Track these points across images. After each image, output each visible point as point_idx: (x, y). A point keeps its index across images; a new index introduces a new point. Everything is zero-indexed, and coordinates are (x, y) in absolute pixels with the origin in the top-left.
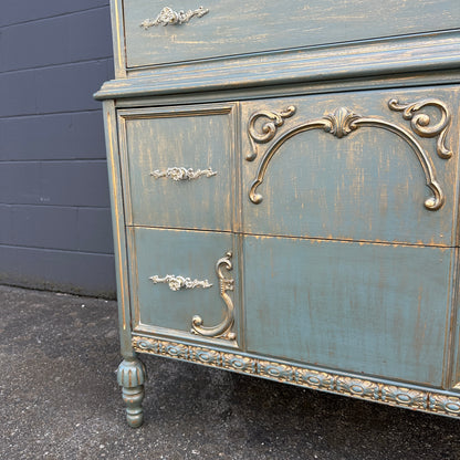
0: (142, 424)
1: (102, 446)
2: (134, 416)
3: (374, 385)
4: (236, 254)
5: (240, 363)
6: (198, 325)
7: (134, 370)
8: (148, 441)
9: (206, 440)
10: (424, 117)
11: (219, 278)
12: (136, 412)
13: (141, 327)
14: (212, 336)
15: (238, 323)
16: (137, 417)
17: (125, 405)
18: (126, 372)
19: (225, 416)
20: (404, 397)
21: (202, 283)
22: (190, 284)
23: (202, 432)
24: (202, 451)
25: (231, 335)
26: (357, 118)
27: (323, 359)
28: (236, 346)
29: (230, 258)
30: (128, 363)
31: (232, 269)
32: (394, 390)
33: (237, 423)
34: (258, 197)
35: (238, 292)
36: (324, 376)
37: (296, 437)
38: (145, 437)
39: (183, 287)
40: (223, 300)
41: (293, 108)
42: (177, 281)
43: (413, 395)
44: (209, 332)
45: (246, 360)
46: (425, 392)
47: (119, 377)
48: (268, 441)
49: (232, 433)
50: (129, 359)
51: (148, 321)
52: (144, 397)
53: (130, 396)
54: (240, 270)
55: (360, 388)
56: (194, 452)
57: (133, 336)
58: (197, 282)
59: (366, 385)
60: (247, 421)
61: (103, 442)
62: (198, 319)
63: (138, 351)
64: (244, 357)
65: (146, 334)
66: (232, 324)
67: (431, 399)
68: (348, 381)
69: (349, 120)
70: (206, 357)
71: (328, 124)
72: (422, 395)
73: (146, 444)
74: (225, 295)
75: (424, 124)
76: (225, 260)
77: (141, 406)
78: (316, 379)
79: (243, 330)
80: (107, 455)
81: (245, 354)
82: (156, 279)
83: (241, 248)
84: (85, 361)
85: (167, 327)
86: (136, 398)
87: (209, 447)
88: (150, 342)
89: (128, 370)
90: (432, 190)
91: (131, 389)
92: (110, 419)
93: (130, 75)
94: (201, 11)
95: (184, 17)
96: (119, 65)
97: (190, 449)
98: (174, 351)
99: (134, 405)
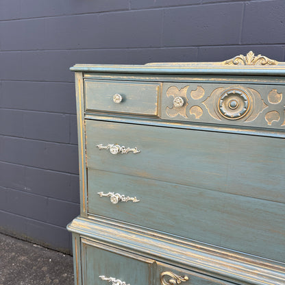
93: (89, 217)
94: (135, 200)
95: (124, 199)
96: (83, 210)
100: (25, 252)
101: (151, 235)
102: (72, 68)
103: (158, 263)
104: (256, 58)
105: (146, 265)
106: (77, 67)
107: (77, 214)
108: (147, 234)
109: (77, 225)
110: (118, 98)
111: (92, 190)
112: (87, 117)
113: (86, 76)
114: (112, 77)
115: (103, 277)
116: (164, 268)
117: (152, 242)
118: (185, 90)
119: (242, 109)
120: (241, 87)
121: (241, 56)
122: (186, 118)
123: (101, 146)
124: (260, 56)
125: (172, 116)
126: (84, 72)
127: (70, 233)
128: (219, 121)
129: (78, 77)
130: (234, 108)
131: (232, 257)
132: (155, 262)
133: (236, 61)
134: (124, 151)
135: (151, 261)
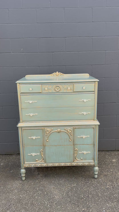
0: (25, 180)
1: (21, 185)
2: (24, 179)
5: (45, 165)
9: (38, 179)
10: (68, 131)
11: (41, 153)
13: (26, 163)
17: (22, 177)
20: (68, 164)
24: (38, 181)
25: (43, 161)
26: (61, 131)
27: (57, 162)
28: (44, 163)
32: (67, 164)
33: (41, 175)
34: (48, 141)
35: (45, 154)
36: (58, 164)
40: (42, 156)
41: (52, 129)
42: (34, 154)
43: (69, 164)
44: (39, 161)
45: (46, 164)
48: (47, 176)
49: (41, 177)
50: (23, 169)
53: (23, 175)
54: (45, 151)
55: (63, 164)
57: (24, 165)
58: (37, 154)
62: (37, 160)
63: (25, 167)
66: (43, 159)
67: (72, 164)
68: (61, 164)
70: (39, 165)
71: (57, 131)
76: (42, 150)
78: (56, 165)
79: (46, 160)
82: (29, 154)
83: (45, 148)
85: (31, 162)
86: (24, 175)
88: (28, 165)
90: (70, 139)
93: (23, 122)
94: (37, 114)
95: (34, 115)
96: (21, 121)
97: (36, 181)
98: (33, 166)
99: (24, 177)
101: (42, 122)
102: (16, 82)
103: (45, 128)
106: (17, 82)
109: (19, 125)
110: (31, 89)
111: (23, 114)
112: (21, 94)
113: (20, 84)
114: (28, 84)
115: (30, 138)
116: (47, 129)
118: (47, 86)
119: (59, 89)
120: (59, 85)
121: (55, 73)
122: (48, 92)
123: (26, 102)
124: (60, 73)
125: (45, 92)
126: (20, 83)
127: (18, 127)
128: (55, 92)
129: (18, 84)
130: (58, 89)
134: (33, 102)
135: (43, 128)
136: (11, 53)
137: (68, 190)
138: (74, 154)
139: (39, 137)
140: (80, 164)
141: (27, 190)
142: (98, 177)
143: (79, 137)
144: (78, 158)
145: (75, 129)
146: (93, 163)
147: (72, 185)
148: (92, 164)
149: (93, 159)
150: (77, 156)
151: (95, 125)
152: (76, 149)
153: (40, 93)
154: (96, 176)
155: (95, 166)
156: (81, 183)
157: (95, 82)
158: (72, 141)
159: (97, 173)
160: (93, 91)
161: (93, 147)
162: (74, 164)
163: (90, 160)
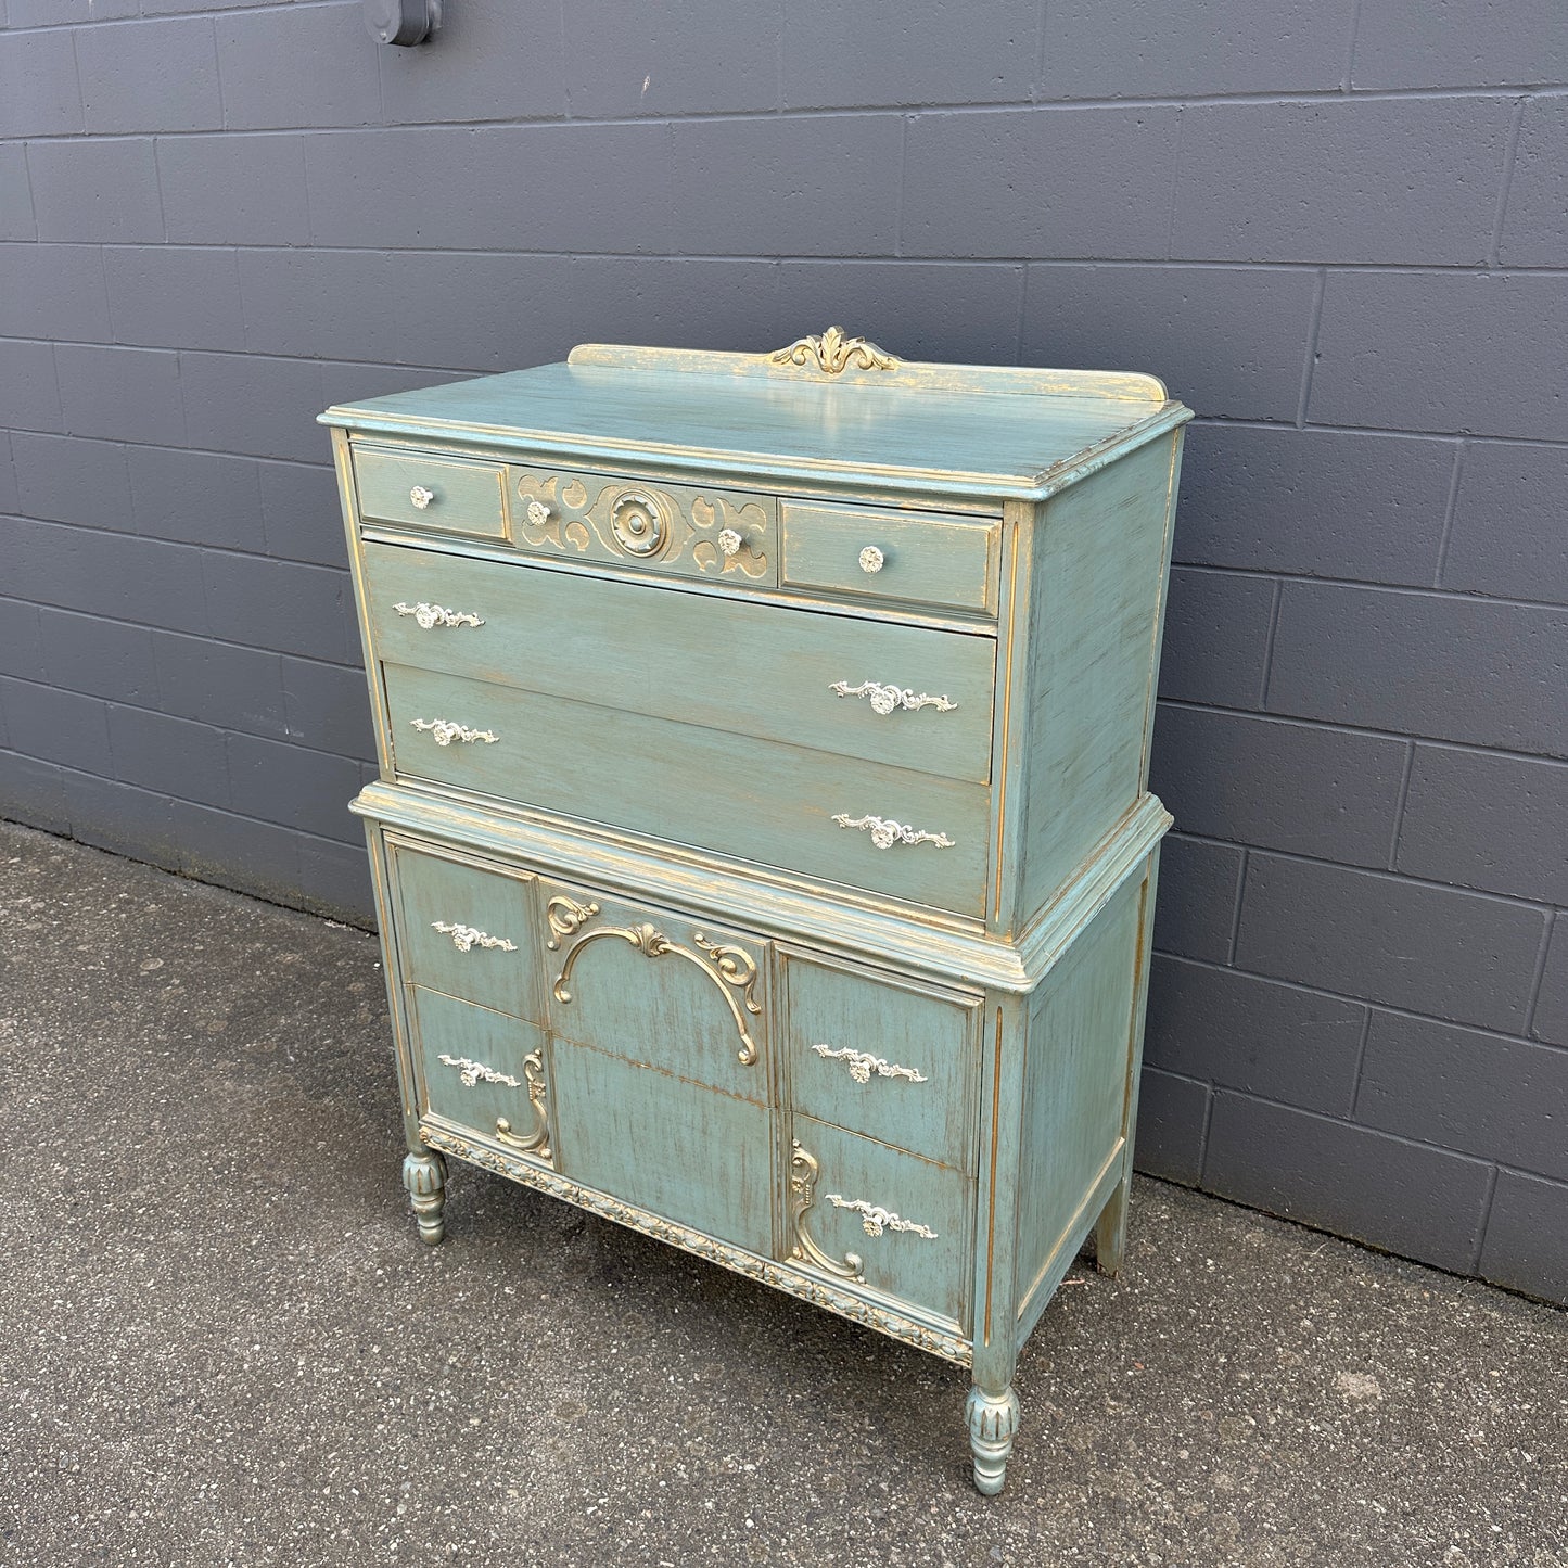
1: (380, 1272)
2: (430, 1229)
3: (708, 1243)
4: (545, 1054)
5: (559, 1187)
6: (503, 1131)
7: (425, 1169)
8: (447, 1267)
10: (728, 963)
11: (528, 1079)
12: (434, 1224)
13: (430, 1116)
14: (523, 1149)
15: (552, 1140)
16: (434, 1231)
17: (415, 1212)
18: (413, 1172)
19: (570, 1235)
20: (739, 1261)
21: (506, 1079)
22: (490, 1076)
23: (528, 1261)
24: (520, 1289)
25: (546, 1152)
26: (665, 943)
27: (651, 1202)
28: (552, 1168)
29: (540, 1057)
30: (416, 1160)
31: (542, 1070)
32: (728, 1252)
34: (566, 996)
35: (552, 1102)
36: (655, 1222)
37: (665, 1278)
38: (444, 1260)
39: (481, 1079)
40: (534, 1107)
41: (594, 907)
43: (749, 1262)
44: (519, 1144)
45: (565, 1186)
46: (761, 1261)
47: (405, 1175)
48: (620, 1281)
49: (571, 1265)
50: (418, 1155)
51: (440, 1111)
52: (441, 1207)
53: (423, 1204)
54: (552, 1077)
55: (693, 1242)
56: (507, 1290)
57: (420, 1126)
58: (500, 1077)
59: (700, 1241)
60: (601, 1244)
61: (382, 1265)
62: (503, 1123)
63: (429, 1145)
64: (564, 1181)
65: (437, 1127)
66: (545, 1139)
67: (766, 1270)
68: (680, 1232)
69: (655, 943)
70: (516, 1171)
71: (634, 939)
72: (758, 1263)
73: (443, 1272)
74: (536, 1101)
75: (732, 972)
76: (530, 1057)
77: (441, 1215)
78: (646, 1223)
79: (558, 1150)
80: (386, 1285)
81: (564, 1178)
82: (449, 1060)
83: (551, 1048)
84: (370, 1109)
85: (465, 1124)
86: (433, 1205)
87: (531, 1284)
88: (444, 1138)
89: (416, 1168)
90: (745, 1045)
91: (421, 1194)
92: (397, 1226)
93: (400, 782)
94: (489, 737)
95: (468, 736)
96: (385, 764)
97: (502, 1286)
98: (476, 1157)
99: (428, 1216)
100: (295, 942)
101: (530, 819)
102: (321, 419)
103: (541, 878)
104: (846, 348)
105: (521, 884)
106: (333, 416)
107: (373, 776)
108: (523, 817)
109: (372, 801)
110: (421, 497)
112: (367, 534)
113: (354, 437)
114: (408, 444)
115: (440, 924)
116: (552, 888)
117: (529, 832)
119: (651, 535)
120: (643, 488)
121: (809, 341)
122: (562, 549)
123: (401, 608)
124: (853, 343)
125: (536, 543)
126: (349, 430)
127: (358, 819)
128: (619, 558)
129: (338, 439)
130: (638, 532)
131: (683, 858)
132: (535, 879)
133: (797, 356)
134: (451, 619)
135: (529, 877)
136: (561, 118)
137: (654, 1485)
138: (785, 1190)
139: (507, 945)
140: (840, 1305)
141: (378, 1337)
142: (1006, 1489)
143: (824, 1049)
144: (820, 1243)
145: (793, 965)
146: (962, 1349)
147: (718, 1458)
148: (950, 1345)
149: (962, 1306)
150: (815, 1219)
151: (984, 987)
152: (801, 1153)
153: (503, 544)
154: (991, 1478)
155: (975, 1376)
156: (817, 1477)
157: (1001, 501)
158: (762, 1071)
159: (998, 1451)
160: (982, 615)
161: (965, 1192)
162: (788, 1279)
163: (934, 1307)
